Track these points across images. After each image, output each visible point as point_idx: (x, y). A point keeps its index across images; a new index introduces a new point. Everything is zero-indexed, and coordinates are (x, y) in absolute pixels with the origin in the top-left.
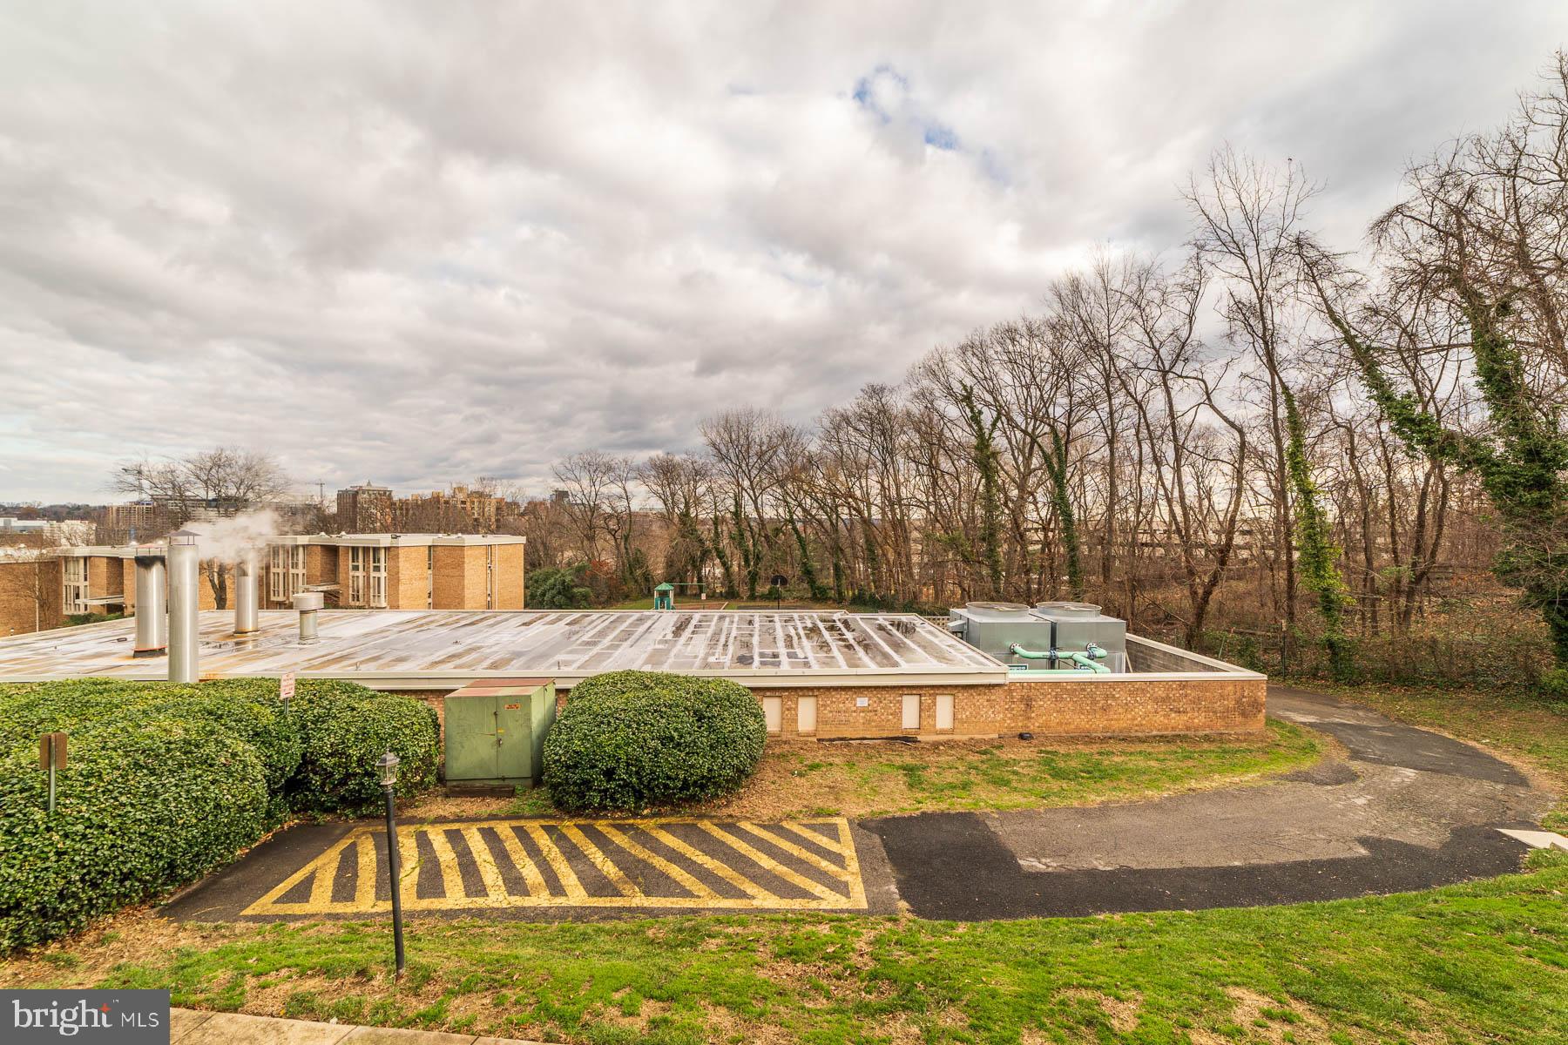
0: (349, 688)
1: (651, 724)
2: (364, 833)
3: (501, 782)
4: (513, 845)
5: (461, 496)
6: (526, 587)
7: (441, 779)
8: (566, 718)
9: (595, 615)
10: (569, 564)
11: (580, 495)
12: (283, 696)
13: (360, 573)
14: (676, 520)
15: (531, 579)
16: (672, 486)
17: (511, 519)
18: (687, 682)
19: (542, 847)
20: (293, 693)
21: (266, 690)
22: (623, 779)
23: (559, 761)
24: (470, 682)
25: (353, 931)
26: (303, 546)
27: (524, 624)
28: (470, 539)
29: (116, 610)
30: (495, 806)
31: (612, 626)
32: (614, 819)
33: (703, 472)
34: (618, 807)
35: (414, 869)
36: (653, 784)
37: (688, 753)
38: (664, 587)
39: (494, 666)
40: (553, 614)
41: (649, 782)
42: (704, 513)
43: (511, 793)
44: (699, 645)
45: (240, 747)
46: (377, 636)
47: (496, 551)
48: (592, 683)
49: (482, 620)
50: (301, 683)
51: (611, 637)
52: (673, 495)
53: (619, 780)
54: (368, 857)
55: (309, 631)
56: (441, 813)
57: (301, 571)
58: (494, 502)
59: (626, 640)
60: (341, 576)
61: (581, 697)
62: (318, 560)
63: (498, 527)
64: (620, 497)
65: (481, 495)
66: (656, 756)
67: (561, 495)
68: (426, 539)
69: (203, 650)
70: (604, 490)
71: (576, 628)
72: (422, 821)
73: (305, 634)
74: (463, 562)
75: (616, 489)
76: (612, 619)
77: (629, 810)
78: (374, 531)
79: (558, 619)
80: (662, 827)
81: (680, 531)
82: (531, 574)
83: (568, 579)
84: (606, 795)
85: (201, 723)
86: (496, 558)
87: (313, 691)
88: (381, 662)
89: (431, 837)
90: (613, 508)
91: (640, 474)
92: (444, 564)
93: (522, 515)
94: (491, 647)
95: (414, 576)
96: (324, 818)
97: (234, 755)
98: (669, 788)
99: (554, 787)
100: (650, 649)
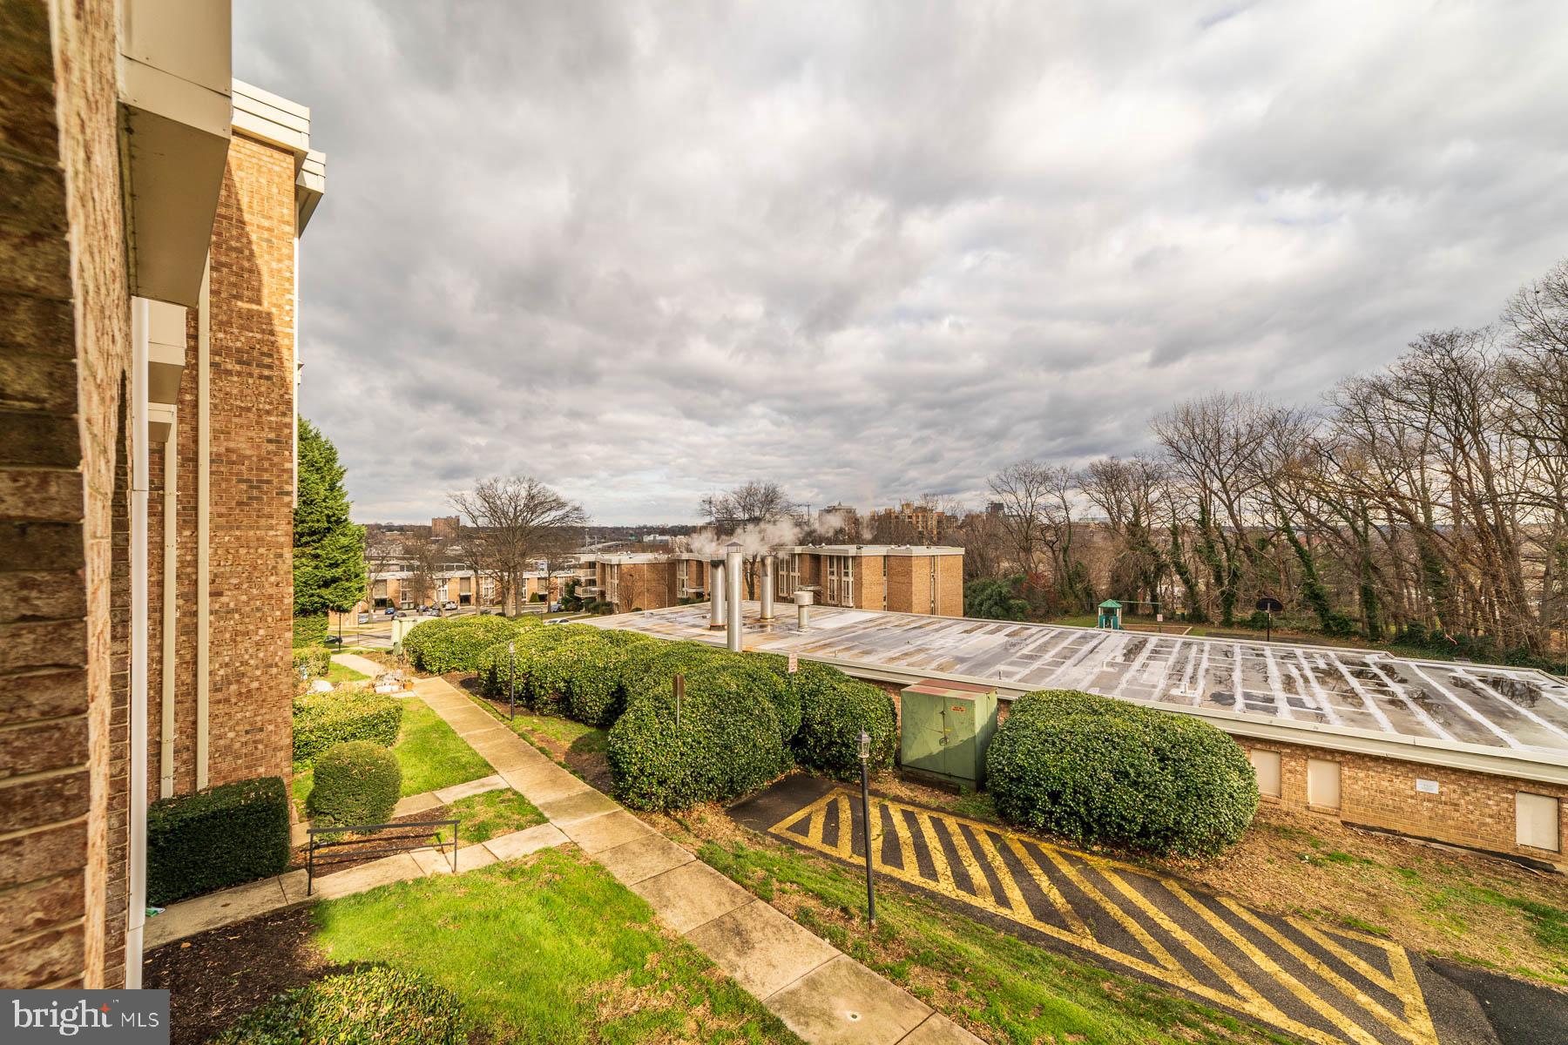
0: (831, 670)
1: (1102, 753)
2: (842, 793)
3: (948, 779)
4: (959, 840)
5: (908, 512)
6: (965, 596)
7: (898, 763)
8: (1009, 729)
9: (1034, 628)
10: (1005, 576)
11: (1016, 506)
12: (790, 671)
13: (835, 578)
14: (1123, 530)
15: (970, 588)
16: (1117, 493)
17: (950, 531)
18: (1146, 713)
19: (986, 852)
20: (796, 670)
21: (777, 663)
22: (1069, 806)
23: (1002, 770)
24: (922, 680)
25: (836, 872)
26: (799, 555)
27: (966, 632)
28: (918, 551)
29: (700, 597)
30: (943, 799)
31: (1054, 641)
32: (1060, 845)
33: (1156, 475)
34: (1064, 835)
35: (879, 835)
36: (1103, 820)
37: (1146, 796)
38: (1110, 604)
39: (941, 668)
40: (993, 625)
41: (1100, 817)
42: (1159, 522)
43: (956, 791)
44: (1157, 673)
45: (767, 704)
46: (848, 630)
47: (939, 561)
48: (1035, 698)
49: (929, 624)
50: (800, 662)
51: (1053, 653)
52: (1119, 502)
53: (1065, 805)
54: (845, 815)
55: (805, 621)
56: (899, 793)
57: (797, 574)
58: (935, 516)
59: (1069, 658)
60: (823, 579)
61: (1023, 711)
62: (807, 564)
63: (939, 539)
64: (1058, 508)
65: (924, 510)
66: (1108, 791)
67: (997, 507)
68: (882, 550)
69: (745, 630)
70: (1041, 500)
71: (1013, 640)
72: (884, 796)
73: (802, 624)
74: (911, 571)
75: (1053, 499)
76: (1053, 634)
77: (1077, 839)
78: (843, 543)
79: (998, 630)
80: (1115, 871)
81: (1128, 542)
82: (970, 584)
83: (1004, 590)
84: (1050, 818)
85: (745, 682)
86: (939, 569)
87: (811, 669)
88: (853, 652)
89: (892, 812)
90: (1050, 519)
91: (1080, 482)
92: (896, 570)
93: (961, 527)
94: (937, 650)
95: (874, 582)
96: (816, 774)
97: (763, 710)
98: (1124, 830)
99: (998, 796)
100: (1097, 670)
